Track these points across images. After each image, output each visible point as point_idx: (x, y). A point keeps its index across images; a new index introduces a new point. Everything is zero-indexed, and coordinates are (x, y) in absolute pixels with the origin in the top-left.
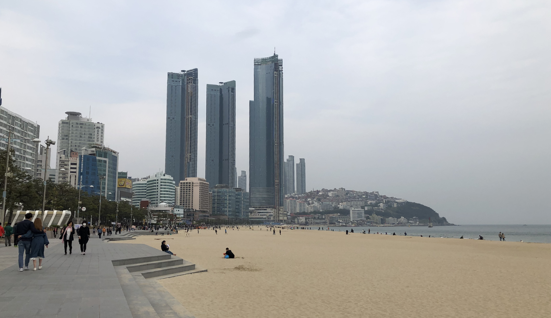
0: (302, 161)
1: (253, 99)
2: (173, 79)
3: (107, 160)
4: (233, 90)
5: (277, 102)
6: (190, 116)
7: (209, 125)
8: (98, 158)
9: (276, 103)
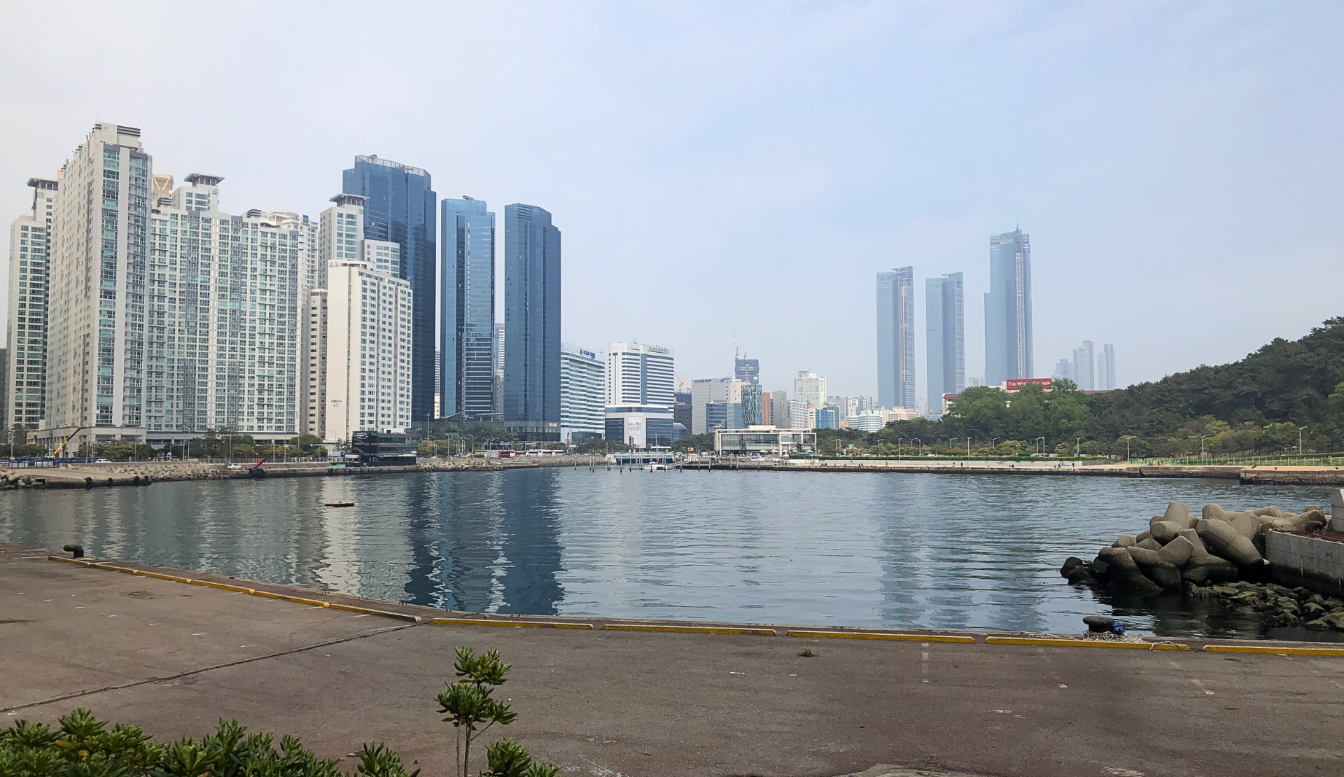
0: (1109, 350)
1: (989, 291)
2: (883, 282)
3: (833, 411)
4: (960, 284)
5: (1022, 294)
6: (904, 326)
7: (930, 330)
8: (828, 411)
9: (1020, 295)
